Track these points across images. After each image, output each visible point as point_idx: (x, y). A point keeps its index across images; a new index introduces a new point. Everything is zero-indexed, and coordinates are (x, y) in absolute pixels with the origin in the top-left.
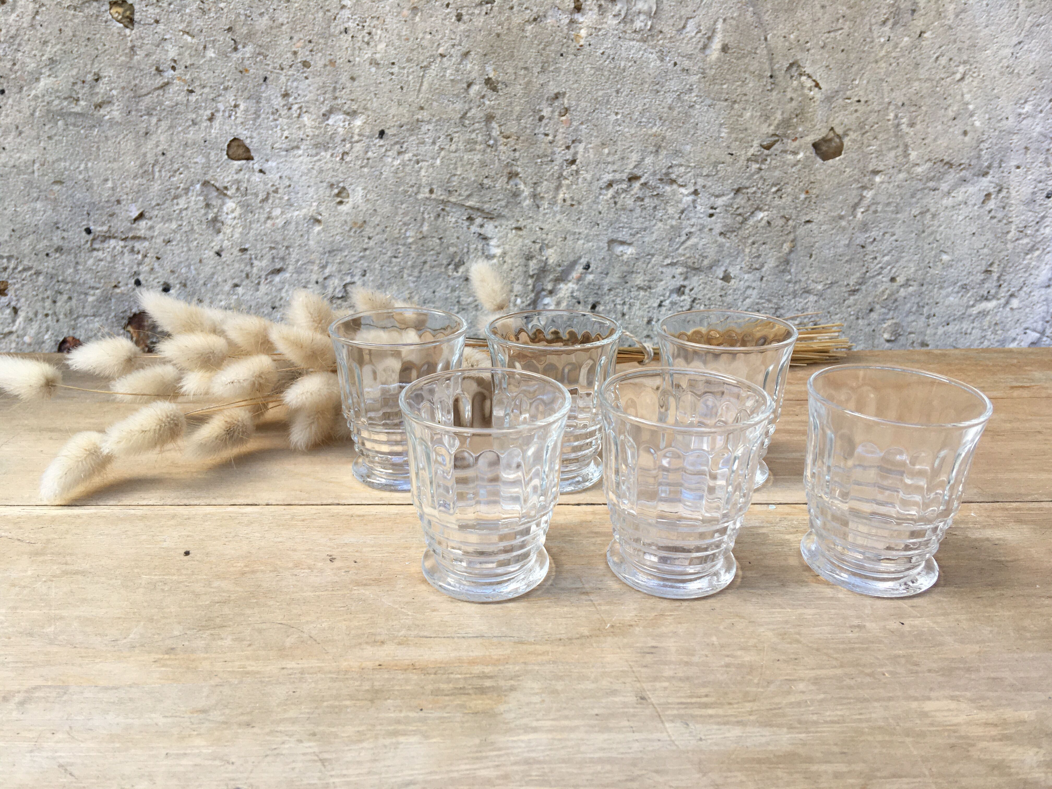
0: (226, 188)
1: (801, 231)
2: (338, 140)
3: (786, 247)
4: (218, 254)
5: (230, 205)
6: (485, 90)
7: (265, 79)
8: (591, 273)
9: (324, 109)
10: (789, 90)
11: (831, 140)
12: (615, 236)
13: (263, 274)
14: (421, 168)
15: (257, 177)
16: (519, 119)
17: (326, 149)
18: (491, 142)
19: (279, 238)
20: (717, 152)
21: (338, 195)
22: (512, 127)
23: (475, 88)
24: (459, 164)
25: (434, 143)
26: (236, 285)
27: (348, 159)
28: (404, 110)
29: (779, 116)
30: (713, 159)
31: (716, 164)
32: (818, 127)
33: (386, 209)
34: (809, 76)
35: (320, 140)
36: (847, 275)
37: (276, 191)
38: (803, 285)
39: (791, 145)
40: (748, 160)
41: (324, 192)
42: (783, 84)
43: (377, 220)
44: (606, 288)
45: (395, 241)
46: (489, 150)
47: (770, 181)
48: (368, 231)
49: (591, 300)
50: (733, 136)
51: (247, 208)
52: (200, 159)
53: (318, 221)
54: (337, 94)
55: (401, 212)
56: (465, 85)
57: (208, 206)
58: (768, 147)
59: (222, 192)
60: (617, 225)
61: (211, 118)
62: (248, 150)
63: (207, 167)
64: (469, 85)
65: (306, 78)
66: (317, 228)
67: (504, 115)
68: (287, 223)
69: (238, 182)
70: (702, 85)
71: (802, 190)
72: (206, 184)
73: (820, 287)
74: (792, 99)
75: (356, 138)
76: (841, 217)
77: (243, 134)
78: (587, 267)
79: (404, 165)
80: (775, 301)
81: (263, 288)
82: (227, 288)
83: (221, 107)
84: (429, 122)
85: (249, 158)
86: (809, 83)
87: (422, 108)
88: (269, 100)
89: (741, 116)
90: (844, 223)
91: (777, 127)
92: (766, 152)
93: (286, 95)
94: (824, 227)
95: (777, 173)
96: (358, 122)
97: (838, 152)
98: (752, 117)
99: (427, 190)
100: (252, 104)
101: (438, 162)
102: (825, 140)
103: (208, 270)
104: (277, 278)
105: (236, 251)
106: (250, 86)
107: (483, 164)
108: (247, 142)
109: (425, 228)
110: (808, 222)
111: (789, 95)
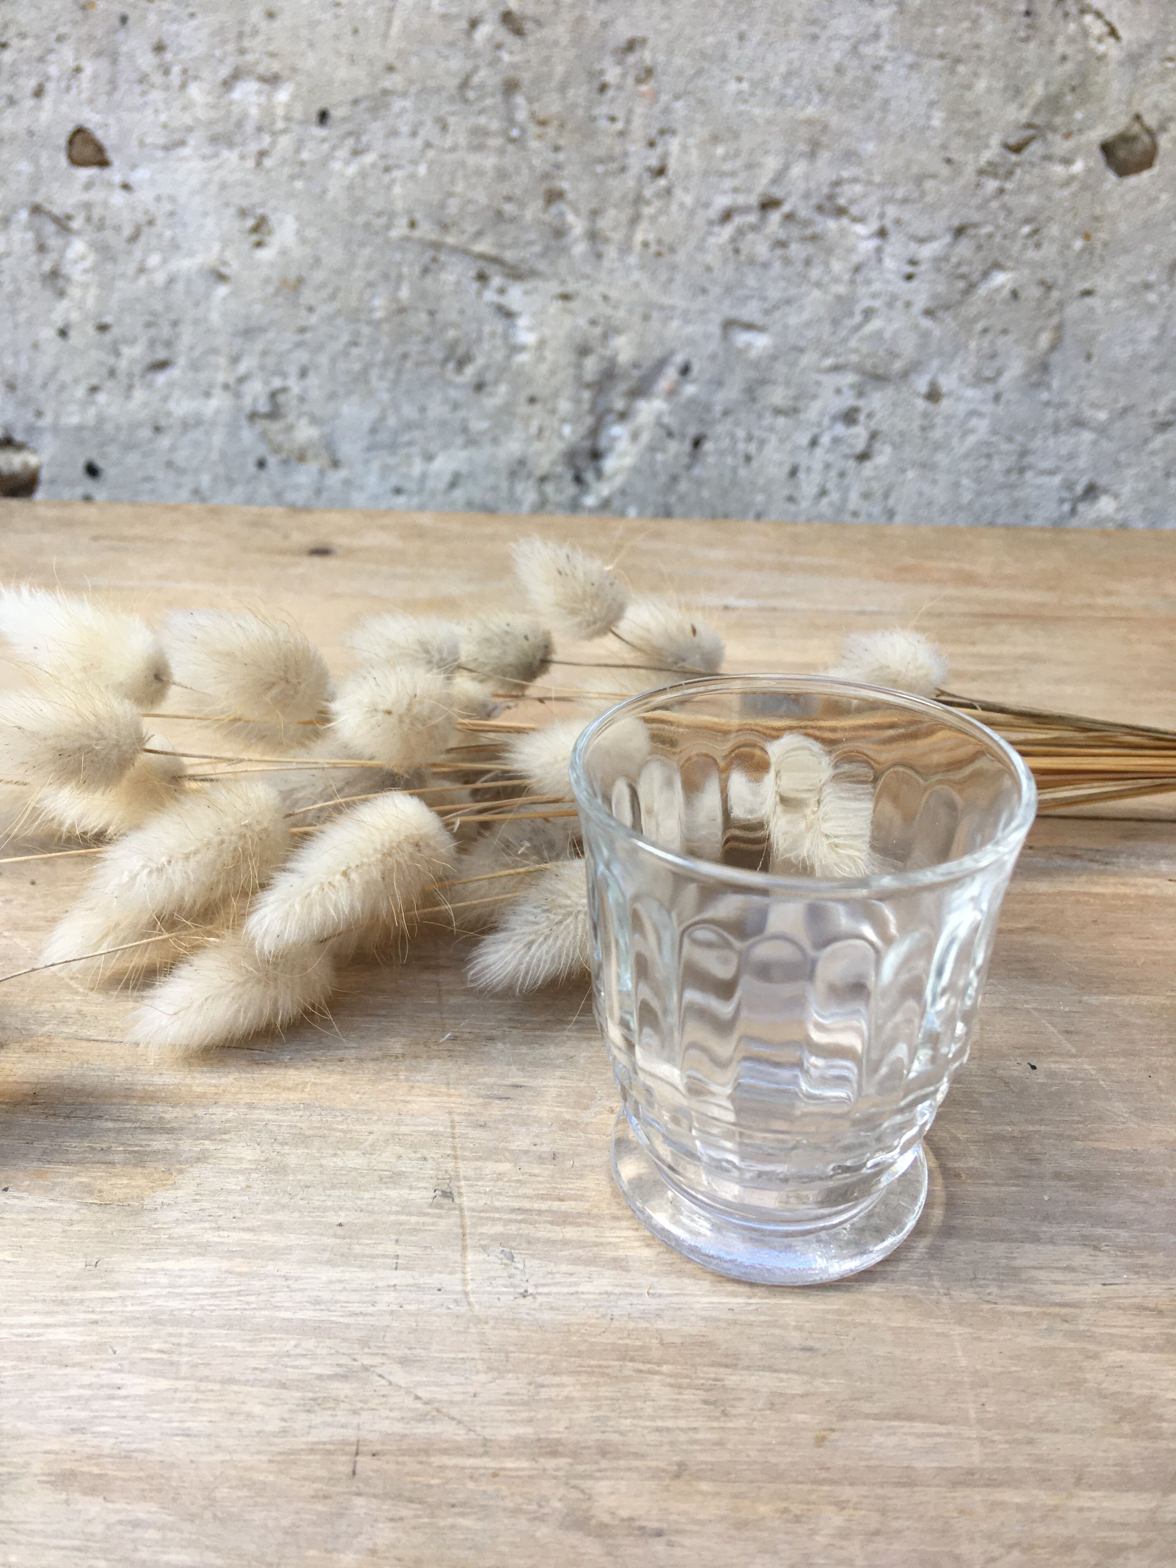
0: (69, 217)
1: (1074, 310)
2: (250, 127)
3: (1044, 340)
4: (63, 333)
5: (78, 247)
6: (503, 35)
7: (124, 20)
8: (694, 381)
9: (224, 72)
10: (1060, 40)
11: (1134, 139)
12: (734, 313)
13: (137, 369)
14: (393, 181)
15: (118, 198)
16: (563, 88)
17: (231, 145)
18: (515, 133)
19: (159, 307)
20: (923, 156)
21: (256, 229)
22: (552, 105)
23: (483, 31)
24: (460, 174)
25: (414, 134)
26: (94, 389)
27: (268, 162)
28: (360, 73)
29: (1039, 90)
30: (915, 169)
31: (920, 179)
32: (1112, 111)
33: (335, 257)
34: (1099, 15)
35: (219, 129)
36: (1155, 395)
37: (151, 223)
38: (1072, 410)
39: (1061, 146)
40: (981, 172)
41: (230, 224)
42: (1049, 27)
43: (319, 276)
44: (718, 409)
45: (354, 316)
46: (511, 148)
47: (1020, 215)
48: (308, 296)
49: (692, 431)
50: (954, 126)
51: (105, 252)
52: (25, 167)
53: (222, 278)
54: (246, 43)
55: (360, 261)
56: (464, 24)
57: (42, 248)
58: (1017, 149)
59: (63, 224)
60: (740, 293)
61: (39, 93)
62: (100, 149)
63: (36, 180)
64: (474, 24)
65: (192, 15)
66: (222, 290)
67: (537, 80)
68: (171, 281)
69: (87, 206)
70: (897, 28)
71: (1076, 233)
72: (36, 210)
73: (1102, 416)
74: (1064, 58)
75: (280, 125)
76: (1148, 286)
77: (91, 119)
78: (685, 370)
79: (363, 174)
80: (1019, 438)
81: (139, 395)
82: (80, 392)
83: (53, 70)
84: (404, 94)
85: (103, 163)
86: (1097, 28)
87: (390, 69)
88: (131, 57)
89: (969, 87)
90: (1152, 297)
91: (1036, 110)
92: (1014, 158)
93: (159, 48)
94: (1116, 304)
95: (1033, 199)
96: (283, 95)
97: (1146, 161)
98: (989, 90)
99: (404, 221)
100: (103, 64)
101: (422, 170)
102: (1124, 139)
103: (46, 361)
104: (161, 378)
105: (91, 330)
106: (99, 33)
107: (502, 175)
108: (99, 134)
109: (404, 293)
110: (1087, 293)
111: (1061, 48)
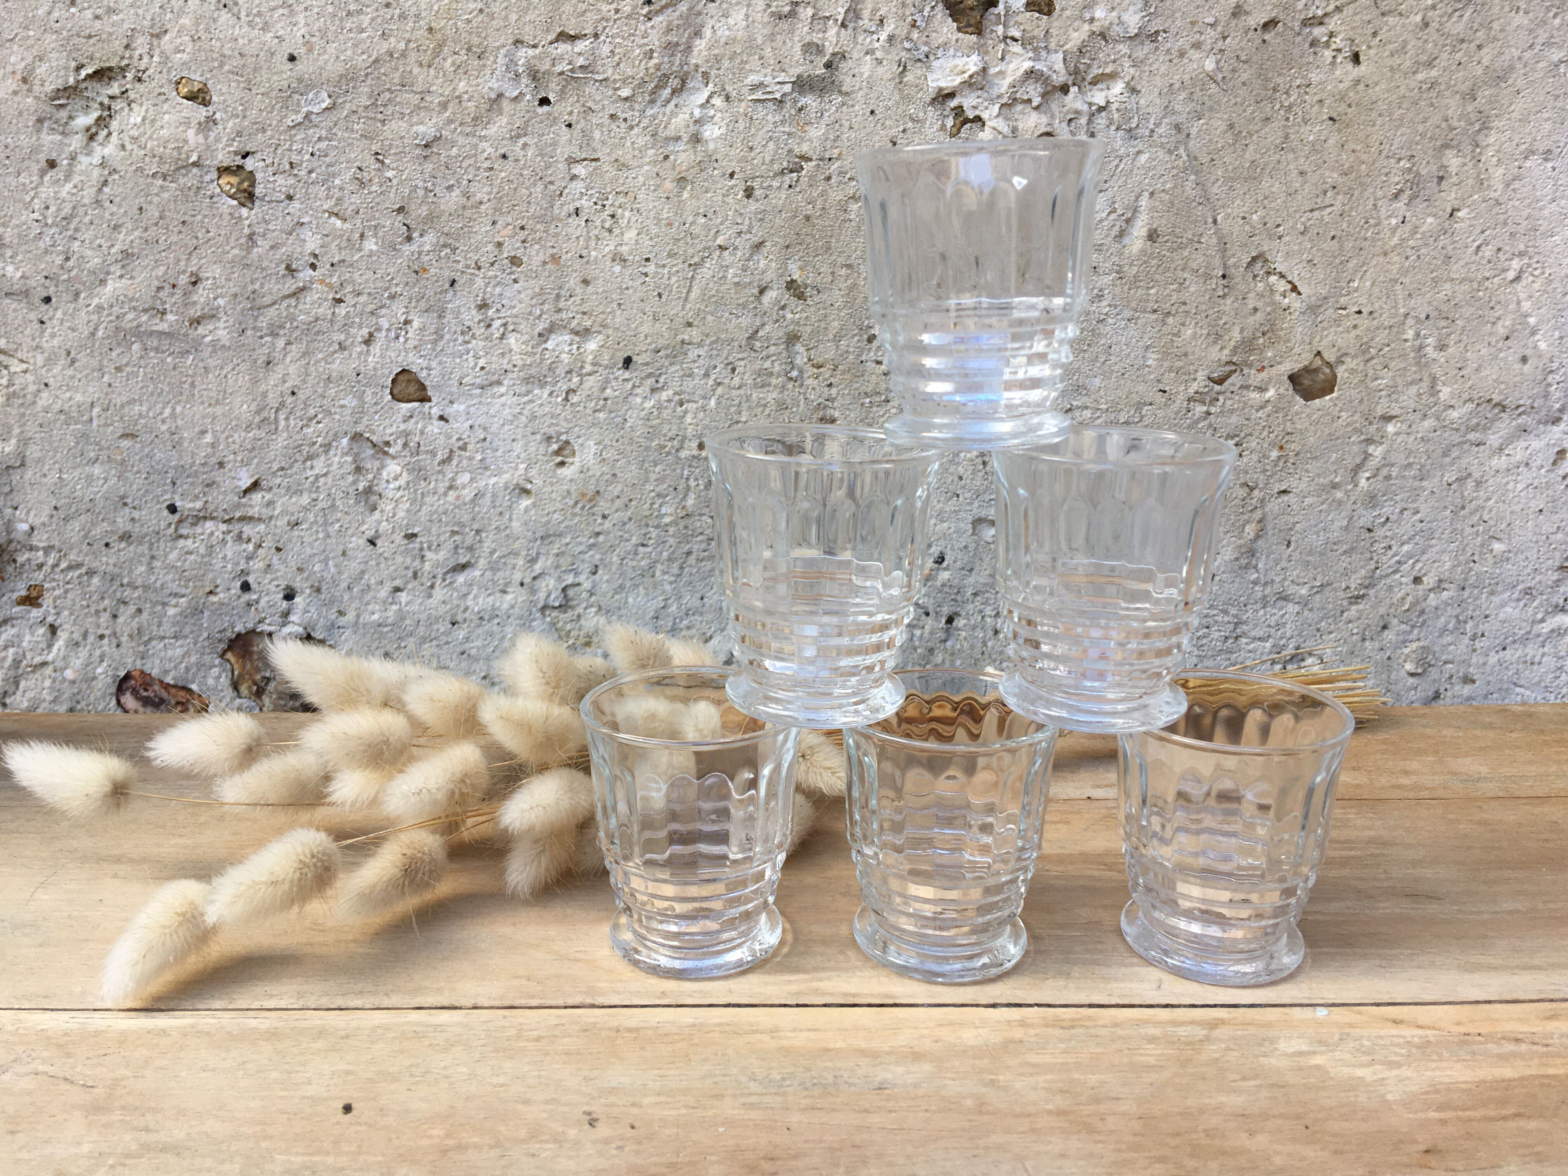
0: (387, 444)
1: (1274, 506)
2: (561, 371)
3: (1250, 530)
4: (372, 542)
5: (393, 468)
6: (786, 298)
7: (453, 283)
8: (947, 569)
9: (541, 326)
10: (1251, 295)
11: (1316, 370)
12: (983, 514)
13: (440, 572)
14: (686, 412)
15: (435, 427)
16: (837, 339)
17: (542, 385)
18: (795, 374)
19: (466, 518)
20: (1141, 388)
21: (557, 453)
22: (827, 351)
23: (771, 296)
24: (745, 406)
25: (707, 375)
26: (397, 590)
27: (575, 399)
28: (662, 327)
29: (1236, 334)
30: (1135, 398)
31: (1139, 406)
32: (1297, 350)
33: (632, 473)
34: (1282, 276)
35: (533, 371)
36: (1346, 573)
37: (463, 448)
38: (1277, 588)
39: (1256, 378)
40: (1189, 400)
41: (536, 447)
42: (1242, 287)
43: (616, 489)
44: (970, 591)
45: (644, 522)
46: (790, 385)
47: (1224, 432)
48: (603, 505)
49: (946, 610)
50: (1166, 364)
51: (419, 473)
52: (350, 402)
53: (527, 492)
54: (562, 305)
55: (653, 477)
56: (756, 291)
57: (358, 470)
58: (1220, 381)
59: (381, 449)
60: (987, 497)
61: (368, 341)
62: (423, 387)
63: (360, 412)
64: (762, 291)
65: (515, 281)
66: (525, 502)
67: (815, 333)
68: (479, 495)
69: (407, 434)
70: (1118, 290)
71: (1272, 445)
72: (357, 437)
73: (1304, 591)
74: (1256, 310)
75: (588, 368)
76: (1335, 486)
77: (416, 363)
78: (940, 560)
79: (660, 408)
80: (1233, 611)
81: (439, 593)
82: (383, 593)
83: (384, 323)
84: (700, 345)
85: (425, 399)
86: (1282, 286)
87: (690, 325)
88: (457, 314)
89: (1178, 335)
90: (1339, 495)
91: (1234, 351)
92: (1217, 388)
93: (483, 306)
94: (1308, 501)
95: (1234, 419)
96: (592, 345)
97: (1329, 387)
98: (1194, 336)
99: (694, 444)
100: (431, 320)
101: (713, 402)
102: (1308, 370)
103: (353, 566)
104: (461, 578)
105: (399, 538)
106: (429, 293)
107: (782, 406)
108: (423, 375)
109: (690, 502)
110: (1284, 492)
111: (1251, 303)
